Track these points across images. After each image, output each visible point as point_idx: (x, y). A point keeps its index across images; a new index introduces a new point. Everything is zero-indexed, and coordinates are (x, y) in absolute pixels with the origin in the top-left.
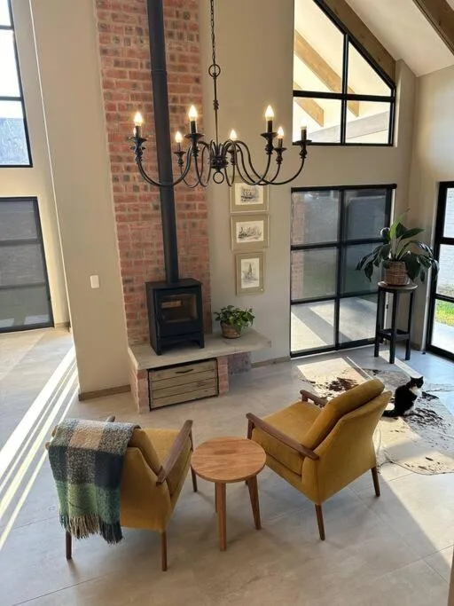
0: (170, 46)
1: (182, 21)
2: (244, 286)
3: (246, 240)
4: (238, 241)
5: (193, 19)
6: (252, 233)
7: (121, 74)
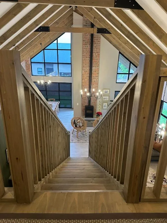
0: (93, 68)
1: (96, 64)
2: (104, 108)
3: (105, 100)
4: (103, 100)
5: (98, 64)
6: (106, 98)
7: (85, 73)
